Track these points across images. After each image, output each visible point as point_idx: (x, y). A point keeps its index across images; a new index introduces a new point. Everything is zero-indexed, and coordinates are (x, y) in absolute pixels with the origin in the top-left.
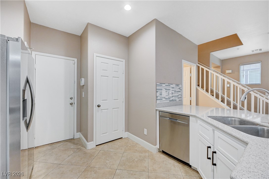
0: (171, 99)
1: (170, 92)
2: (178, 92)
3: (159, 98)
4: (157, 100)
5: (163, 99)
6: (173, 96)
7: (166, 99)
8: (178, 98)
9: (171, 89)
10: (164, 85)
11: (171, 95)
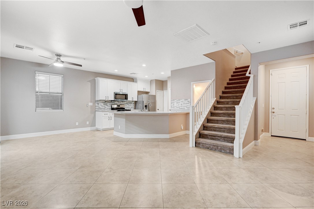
0: (181, 108)
1: (180, 104)
2: (186, 104)
3: (172, 107)
4: (171, 107)
5: (175, 107)
6: (182, 106)
7: (177, 107)
8: (187, 107)
9: (181, 102)
10: (175, 100)
11: (180, 106)
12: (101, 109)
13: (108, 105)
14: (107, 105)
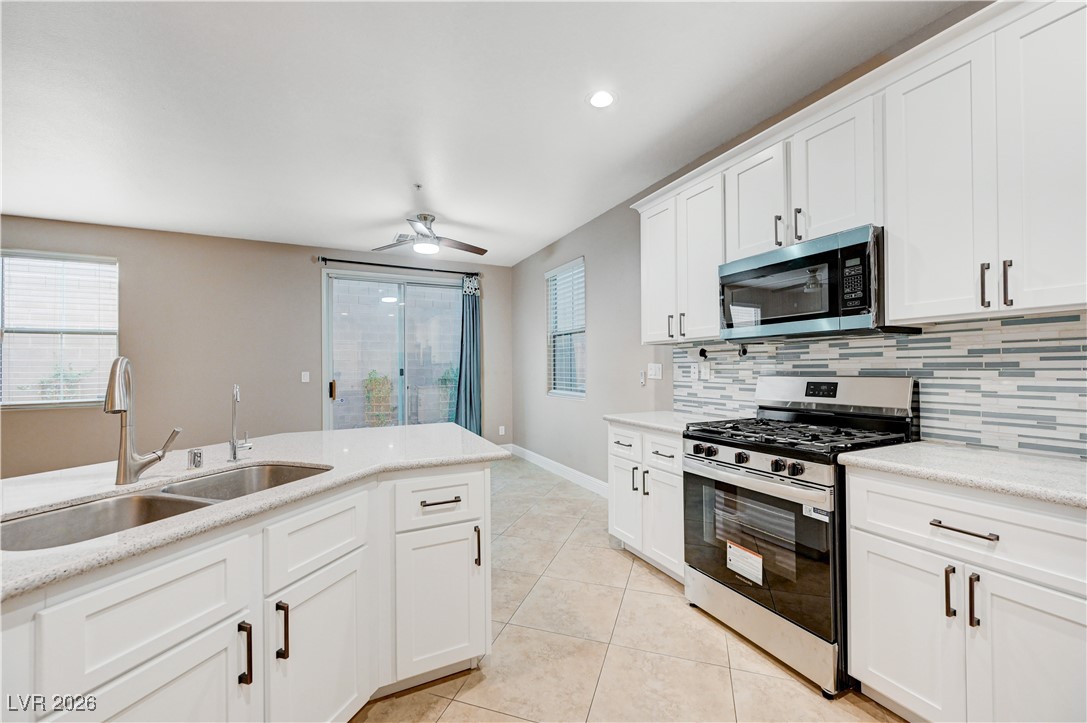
12: (701, 404)
13: (742, 375)
14: (736, 380)
